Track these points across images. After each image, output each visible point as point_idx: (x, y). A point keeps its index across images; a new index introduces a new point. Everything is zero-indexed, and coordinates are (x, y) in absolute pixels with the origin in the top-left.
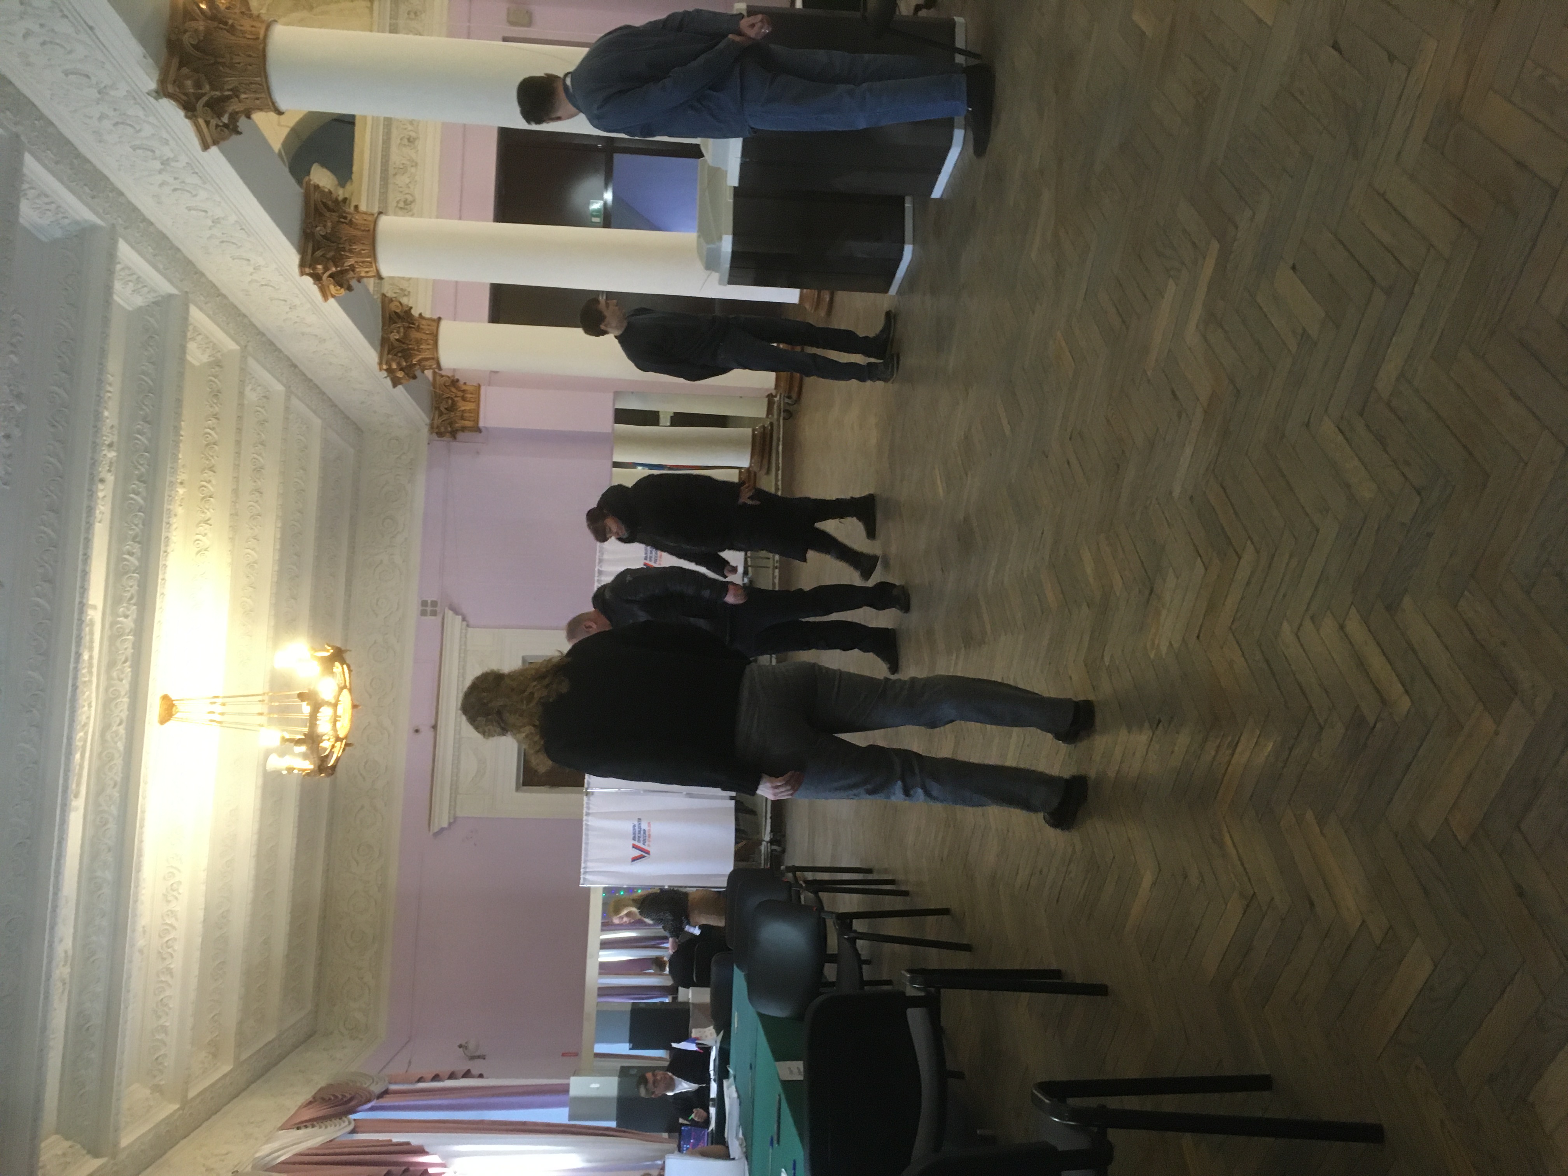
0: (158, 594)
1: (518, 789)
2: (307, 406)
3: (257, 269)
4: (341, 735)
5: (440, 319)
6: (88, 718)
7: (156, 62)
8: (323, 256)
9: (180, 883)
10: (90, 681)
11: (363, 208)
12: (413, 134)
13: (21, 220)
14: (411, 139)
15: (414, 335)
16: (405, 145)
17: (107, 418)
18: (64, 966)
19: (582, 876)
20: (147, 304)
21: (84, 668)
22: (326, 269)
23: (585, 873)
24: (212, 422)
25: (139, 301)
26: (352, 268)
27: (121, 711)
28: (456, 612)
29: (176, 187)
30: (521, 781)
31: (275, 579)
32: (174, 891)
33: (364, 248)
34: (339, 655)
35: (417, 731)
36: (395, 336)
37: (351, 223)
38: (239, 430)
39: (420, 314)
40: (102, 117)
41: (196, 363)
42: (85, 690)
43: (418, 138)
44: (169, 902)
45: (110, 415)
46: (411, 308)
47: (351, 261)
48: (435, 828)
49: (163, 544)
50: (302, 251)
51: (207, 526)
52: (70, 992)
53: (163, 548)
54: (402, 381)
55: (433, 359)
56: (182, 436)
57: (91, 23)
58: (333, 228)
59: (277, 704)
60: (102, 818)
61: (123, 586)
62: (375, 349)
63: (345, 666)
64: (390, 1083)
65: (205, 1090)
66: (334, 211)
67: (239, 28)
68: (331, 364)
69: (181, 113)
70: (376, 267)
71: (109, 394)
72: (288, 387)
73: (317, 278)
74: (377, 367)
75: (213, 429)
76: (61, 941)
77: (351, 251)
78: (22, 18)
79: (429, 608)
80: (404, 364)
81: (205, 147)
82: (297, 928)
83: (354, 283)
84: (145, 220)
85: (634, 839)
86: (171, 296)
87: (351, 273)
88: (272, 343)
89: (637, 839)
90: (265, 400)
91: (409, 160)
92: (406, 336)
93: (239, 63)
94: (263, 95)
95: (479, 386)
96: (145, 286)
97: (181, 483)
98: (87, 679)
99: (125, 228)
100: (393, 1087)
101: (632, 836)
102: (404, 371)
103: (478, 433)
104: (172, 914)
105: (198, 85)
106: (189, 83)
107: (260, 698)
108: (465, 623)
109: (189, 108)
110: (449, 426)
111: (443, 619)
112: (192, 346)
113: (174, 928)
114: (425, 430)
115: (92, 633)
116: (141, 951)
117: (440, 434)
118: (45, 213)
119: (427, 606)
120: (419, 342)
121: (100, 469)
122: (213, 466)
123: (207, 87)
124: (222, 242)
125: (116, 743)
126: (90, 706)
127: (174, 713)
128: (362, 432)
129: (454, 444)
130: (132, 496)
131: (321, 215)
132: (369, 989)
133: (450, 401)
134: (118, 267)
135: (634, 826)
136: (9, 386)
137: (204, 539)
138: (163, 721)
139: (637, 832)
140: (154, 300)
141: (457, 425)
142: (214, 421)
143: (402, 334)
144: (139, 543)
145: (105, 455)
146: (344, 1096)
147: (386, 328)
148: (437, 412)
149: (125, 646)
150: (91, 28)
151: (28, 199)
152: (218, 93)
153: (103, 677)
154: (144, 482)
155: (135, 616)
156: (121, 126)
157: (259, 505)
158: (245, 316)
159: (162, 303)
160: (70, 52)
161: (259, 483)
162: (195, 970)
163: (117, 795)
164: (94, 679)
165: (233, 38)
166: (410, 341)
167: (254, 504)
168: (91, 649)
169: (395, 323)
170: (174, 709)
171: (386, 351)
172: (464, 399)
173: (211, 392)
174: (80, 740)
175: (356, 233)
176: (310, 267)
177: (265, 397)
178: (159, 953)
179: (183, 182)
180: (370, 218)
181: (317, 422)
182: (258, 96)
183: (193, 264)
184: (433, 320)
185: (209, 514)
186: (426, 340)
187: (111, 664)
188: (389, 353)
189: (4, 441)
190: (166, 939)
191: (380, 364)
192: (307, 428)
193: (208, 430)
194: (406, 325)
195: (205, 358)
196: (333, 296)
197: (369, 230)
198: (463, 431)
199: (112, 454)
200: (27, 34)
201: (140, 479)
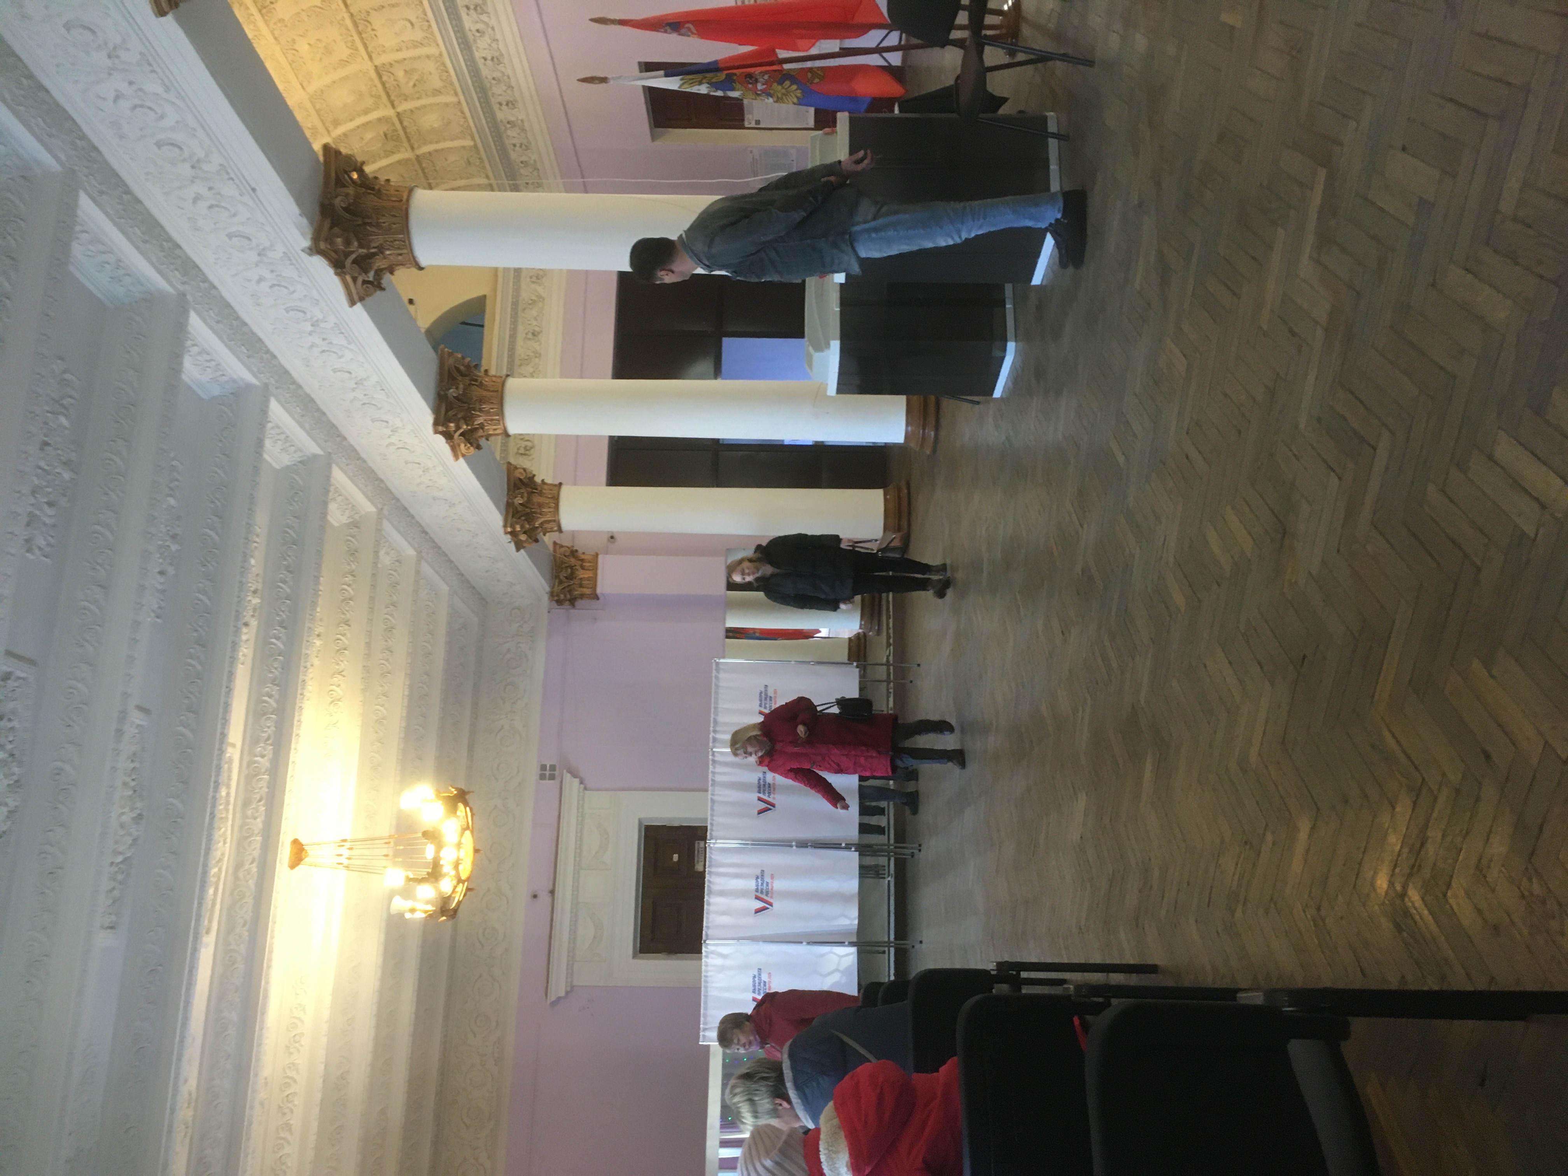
0: (294, 735)
1: (635, 956)
2: (437, 572)
3: (394, 431)
4: (463, 877)
5: (560, 484)
6: (223, 854)
7: (311, 223)
8: (455, 415)
9: (302, 1034)
10: (227, 818)
11: (492, 372)
12: (537, 329)
13: (184, 377)
14: (536, 333)
15: (537, 499)
16: (529, 339)
17: (253, 566)
18: (188, 1107)
19: (701, 1034)
20: (293, 463)
21: (221, 804)
22: (458, 428)
23: (705, 1030)
24: (349, 579)
25: (286, 460)
26: (482, 426)
27: (254, 850)
28: (575, 776)
29: (324, 349)
30: (638, 949)
31: (402, 735)
32: (296, 1043)
33: (492, 407)
34: (463, 796)
35: (535, 896)
36: (519, 501)
37: (481, 385)
38: (373, 587)
39: (543, 481)
40: (260, 280)
41: (336, 524)
42: (221, 826)
43: (541, 331)
44: (291, 1054)
45: (255, 563)
46: (534, 476)
47: (480, 420)
48: (552, 997)
49: (300, 687)
50: (436, 411)
51: (340, 677)
52: (191, 1138)
53: (299, 692)
54: (525, 545)
55: (554, 521)
56: (321, 591)
57: (254, 185)
58: (465, 389)
59: (402, 847)
60: (231, 956)
61: (261, 726)
62: (501, 514)
63: (468, 809)
66: (466, 376)
67: (384, 192)
68: (459, 530)
69: (331, 271)
70: (504, 424)
71: (255, 544)
72: (419, 553)
73: (448, 436)
74: (502, 530)
75: (349, 585)
76: (186, 1081)
77: (480, 410)
78: (193, 182)
79: (548, 773)
80: (527, 526)
81: (352, 303)
82: (414, 1103)
83: (482, 442)
84: (294, 382)
85: (754, 992)
86: (315, 456)
87: (481, 431)
88: (405, 509)
89: (757, 992)
90: (397, 564)
91: (533, 352)
92: (529, 500)
93: (384, 223)
94: (405, 251)
95: (597, 555)
96: (293, 446)
97: (318, 636)
98: (224, 816)
99: (277, 388)
101: (751, 988)
102: (526, 534)
103: (595, 600)
104: (293, 1066)
105: (348, 243)
106: (339, 240)
107: (387, 841)
108: (582, 786)
109: (338, 265)
110: (568, 594)
111: (561, 782)
112: (332, 507)
113: (295, 1081)
114: (545, 599)
115: (230, 770)
116: (262, 1104)
117: (559, 602)
118: (205, 370)
119: (545, 770)
120: (541, 506)
121: (245, 614)
122: (348, 621)
123: (356, 244)
124: (364, 404)
125: (247, 881)
126: (225, 843)
127: (303, 857)
128: (487, 603)
129: (572, 611)
130: (274, 640)
131: (454, 379)
133: (569, 570)
134: (270, 425)
135: (755, 977)
136: (166, 526)
137: (337, 689)
138: (293, 866)
139: (757, 984)
140: (299, 459)
141: (576, 593)
142: (351, 578)
143: (526, 499)
144: (277, 685)
145: (250, 600)
147: (510, 493)
148: (557, 581)
149: (261, 786)
150: (254, 190)
151: (190, 356)
152: (365, 251)
153: (238, 815)
154: (285, 628)
155: (271, 756)
156: (277, 288)
157: (389, 663)
158: (382, 481)
159: (307, 463)
160: (234, 215)
161: (390, 642)
162: (314, 1126)
163: (247, 934)
164: (230, 816)
165: (380, 201)
166: (533, 505)
167: (386, 663)
168: (228, 786)
169: (519, 489)
170: (303, 853)
171: (510, 515)
172: (583, 567)
173: (349, 551)
174: (213, 876)
175: (485, 393)
176: (443, 425)
177: (398, 561)
178: (280, 1107)
179: (331, 343)
180: (498, 380)
181: (444, 588)
182: (400, 252)
183: (336, 428)
184: (555, 485)
185: (343, 666)
186: (548, 504)
187: (246, 804)
188: (513, 517)
189: (158, 576)
190: (287, 1093)
191: (505, 526)
192: (436, 594)
193: (345, 587)
194: (530, 490)
195: (344, 520)
196: (463, 456)
197: (497, 391)
198: (581, 598)
199: (256, 601)
200: (196, 199)
201: (281, 624)
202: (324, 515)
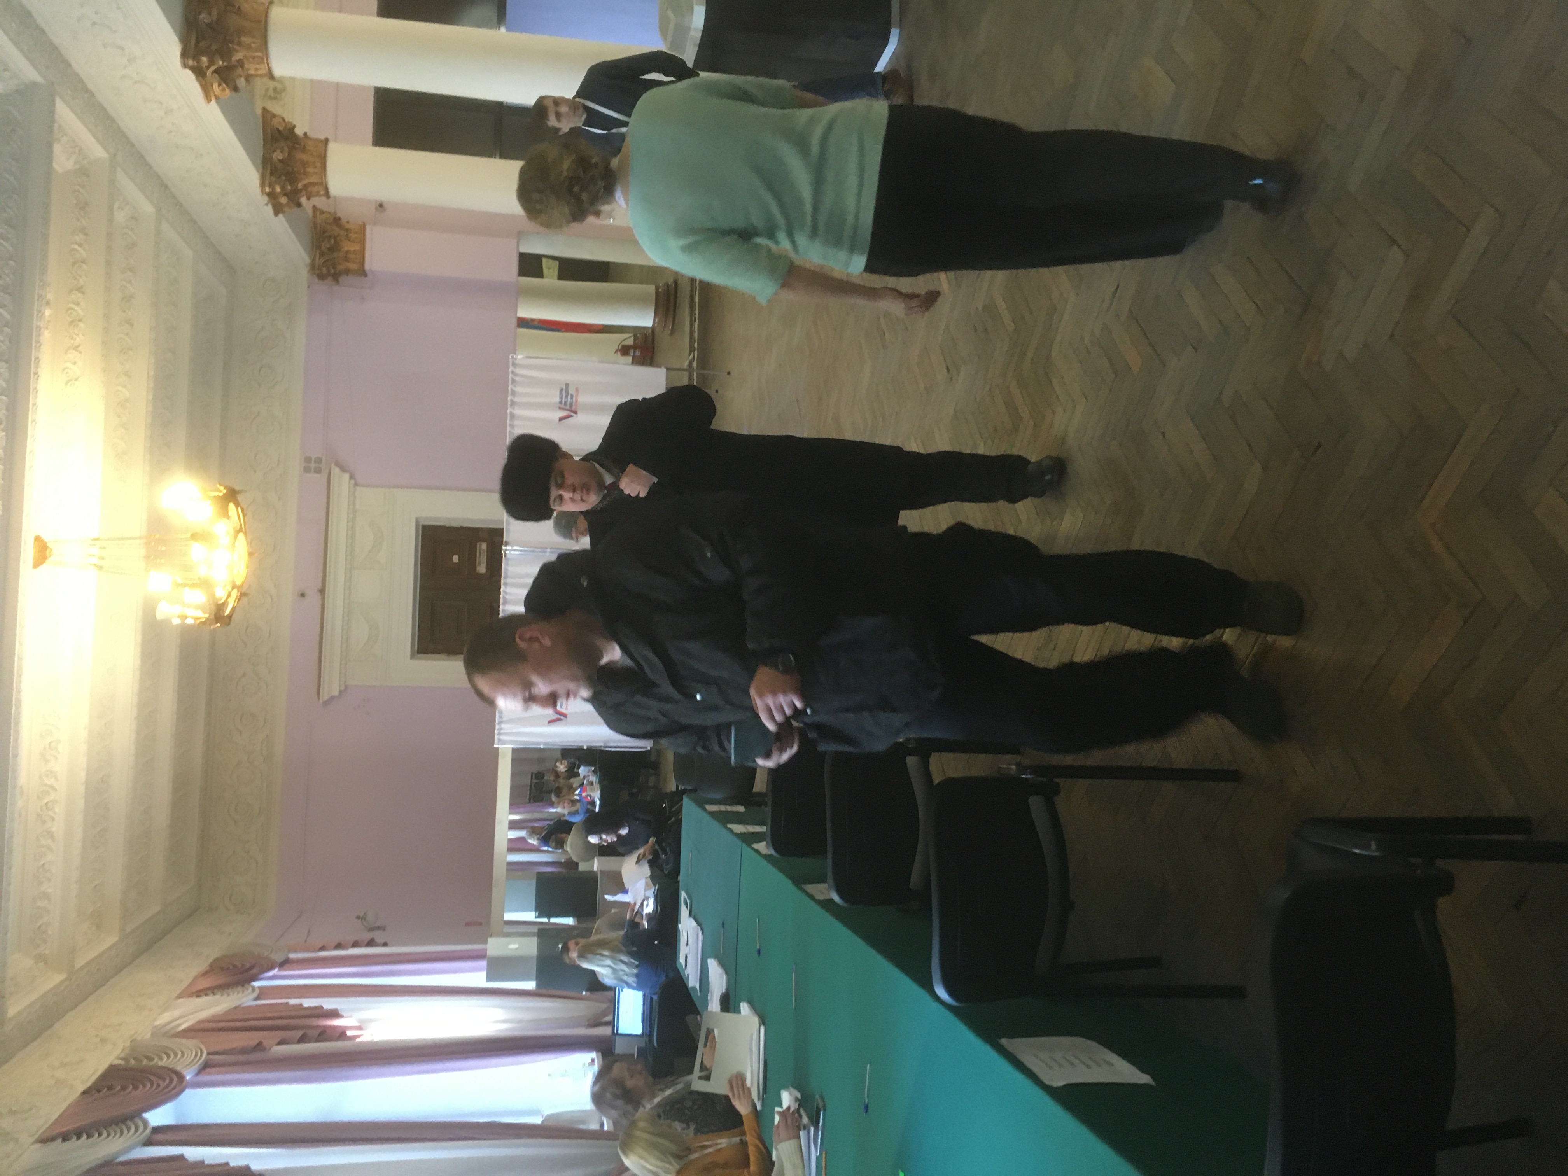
1: (413, 656)
2: (179, 234)
3: (132, 60)
4: (238, 582)
5: (327, 141)
8: (208, 47)
15: (300, 156)
19: (496, 737)
20: (7, 91)
22: (212, 62)
23: (499, 734)
24: (79, 237)
26: (241, 63)
28: (343, 469)
30: (416, 649)
32: (52, 749)
33: (254, 40)
34: (232, 495)
35: (302, 595)
36: (278, 156)
37: (240, 13)
38: (109, 249)
39: (305, 134)
41: (62, 171)
44: (47, 761)
46: (295, 126)
47: (239, 56)
48: (325, 696)
50: (185, 41)
51: (76, 353)
53: (33, 370)
54: (284, 209)
55: (321, 183)
58: (219, 16)
62: (257, 170)
63: (239, 509)
64: (290, 951)
65: (92, 961)
68: (206, 185)
70: (268, 63)
72: (159, 210)
73: (199, 73)
74: (258, 190)
75: (80, 245)
77: (239, 44)
79: (313, 466)
80: (289, 187)
82: (178, 799)
83: (241, 82)
86: (35, 84)
87: (240, 69)
90: (134, 221)
92: (290, 156)
95: (364, 225)
96: (8, 70)
97: (49, 303)
100: (292, 956)
102: (287, 196)
103: (363, 277)
104: (51, 773)
108: (353, 482)
110: (331, 268)
111: (329, 477)
112: (57, 148)
113: (54, 789)
114: (304, 273)
116: (20, 813)
117: (321, 277)
119: (310, 462)
120: (305, 164)
122: (82, 287)
124: (94, 24)
127: (48, 556)
128: (236, 272)
129: (336, 287)
132: (257, 863)
133: (333, 241)
137: (74, 367)
138: (38, 563)
140: (16, 87)
141: (340, 267)
142: (81, 236)
143: (286, 155)
144: (6, 363)
146: (243, 965)
147: (267, 146)
148: (318, 251)
154: (10, 294)
155: (4, 441)
157: (130, 338)
158: (114, 121)
159: (27, 92)
161: (129, 313)
162: (79, 833)
166: (296, 162)
167: (125, 337)
169: (277, 141)
170: (48, 551)
171: (269, 172)
172: (348, 238)
173: (78, 203)
175: (245, 23)
176: (194, 58)
177: (134, 218)
178: (39, 815)
180: (260, 7)
181: (188, 253)
183: (57, 50)
184: (321, 141)
185: (78, 340)
186: (313, 163)
188: (271, 174)
190: (46, 801)
191: (262, 185)
192: (178, 259)
193: (76, 247)
194: (290, 144)
195: (71, 165)
196: (217, 98)
197: (259, 21)
198: (346, 274)
202: (49, 158)
